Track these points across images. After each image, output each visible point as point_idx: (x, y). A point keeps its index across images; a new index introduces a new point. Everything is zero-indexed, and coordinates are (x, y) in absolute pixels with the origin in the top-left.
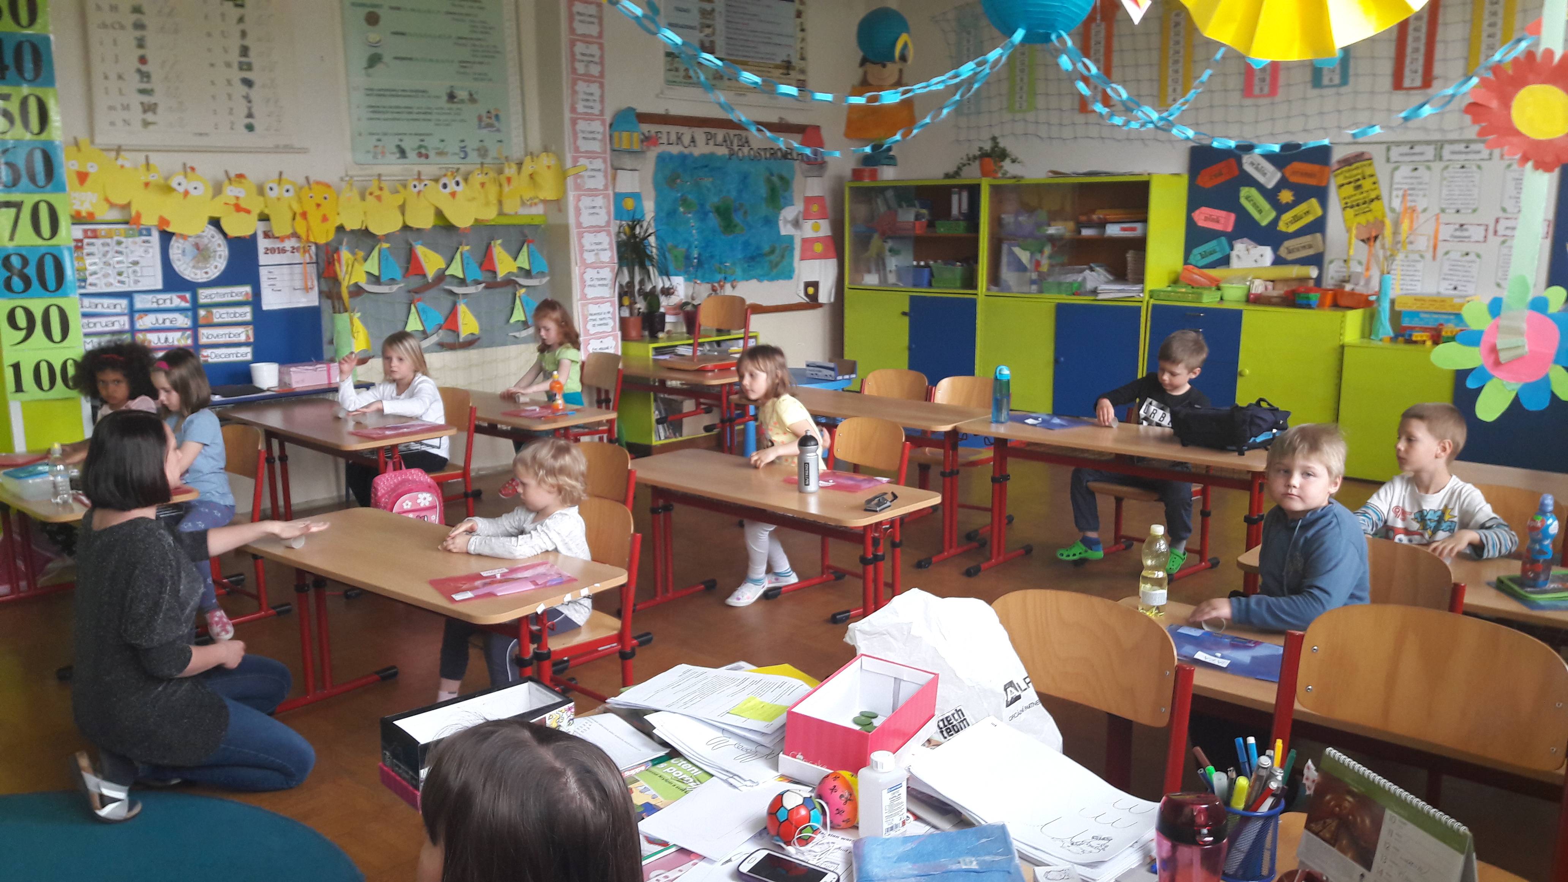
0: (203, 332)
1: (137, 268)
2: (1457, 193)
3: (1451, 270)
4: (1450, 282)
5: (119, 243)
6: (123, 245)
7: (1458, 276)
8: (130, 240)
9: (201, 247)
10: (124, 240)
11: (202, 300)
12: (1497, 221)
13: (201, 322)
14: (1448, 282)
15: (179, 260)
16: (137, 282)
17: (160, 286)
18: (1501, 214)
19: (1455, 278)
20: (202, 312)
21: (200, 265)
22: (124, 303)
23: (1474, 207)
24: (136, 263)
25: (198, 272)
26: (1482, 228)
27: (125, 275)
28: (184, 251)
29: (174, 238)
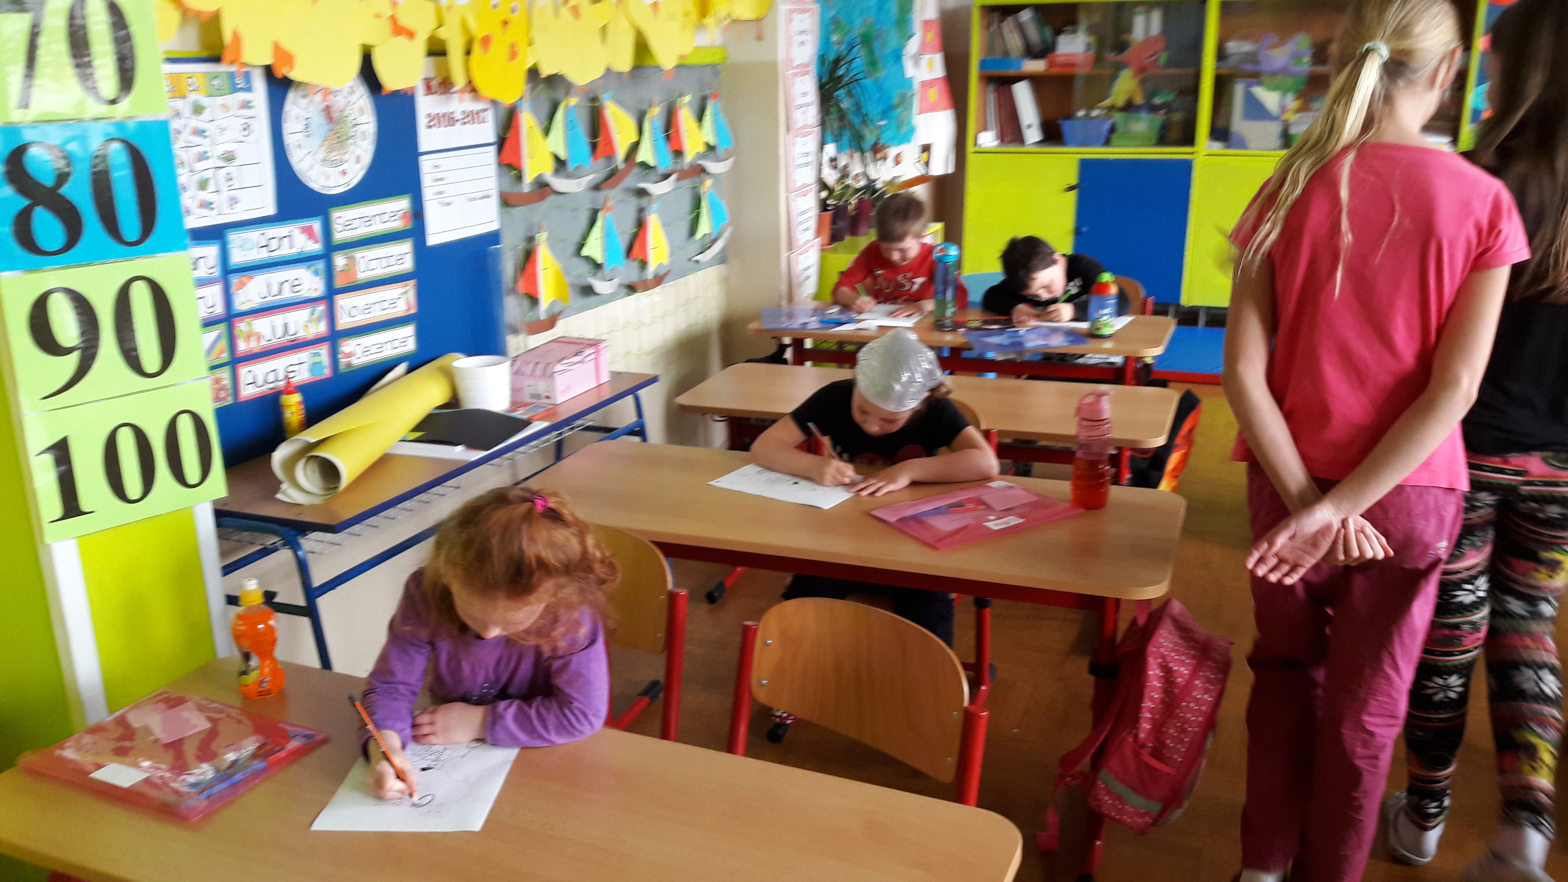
0: (343, 302)
1: (231, 169)
5: (198, 110)
6: (206, 115)
8: (220, 100)
9: (336, 115)
10: (205, 101)
11: (340, 235)
13: (339, 283)
15: (299, 146)
16: (233, 201)
17: (270, 209)
20: (340, 261)
21: (334, 155)
22: (211, 251)
24: (229, 157)
25: (331, 171)
27: (212, 187)
28: (307, 126)
29: (291, 96)
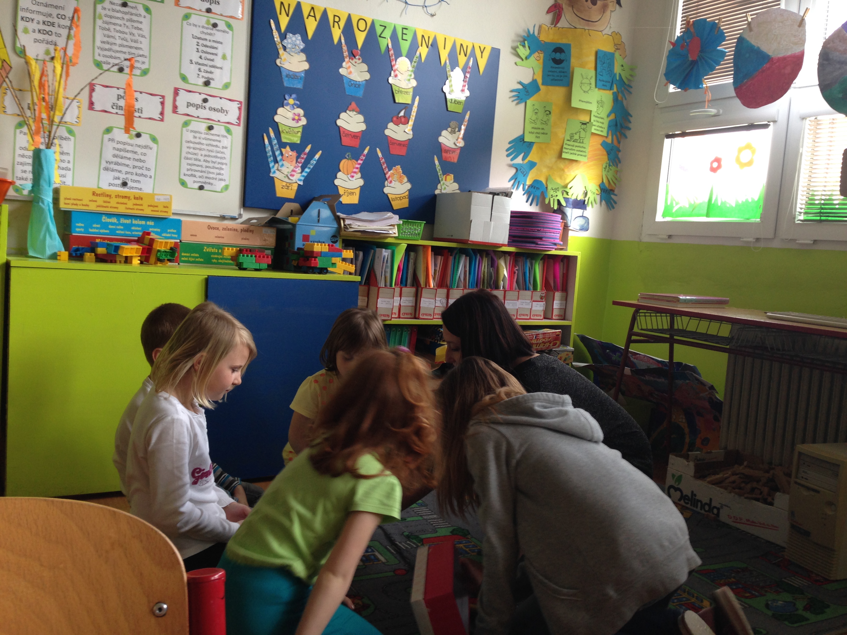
2: (118, 42)
3: (115, 156)
4: (117, 174)
7: (127, 166)
12: (176, 92)
14: (111, 175)
18: (181, 84)
19: (124, 169)
23: (144, 67)
26: (158, 100)
